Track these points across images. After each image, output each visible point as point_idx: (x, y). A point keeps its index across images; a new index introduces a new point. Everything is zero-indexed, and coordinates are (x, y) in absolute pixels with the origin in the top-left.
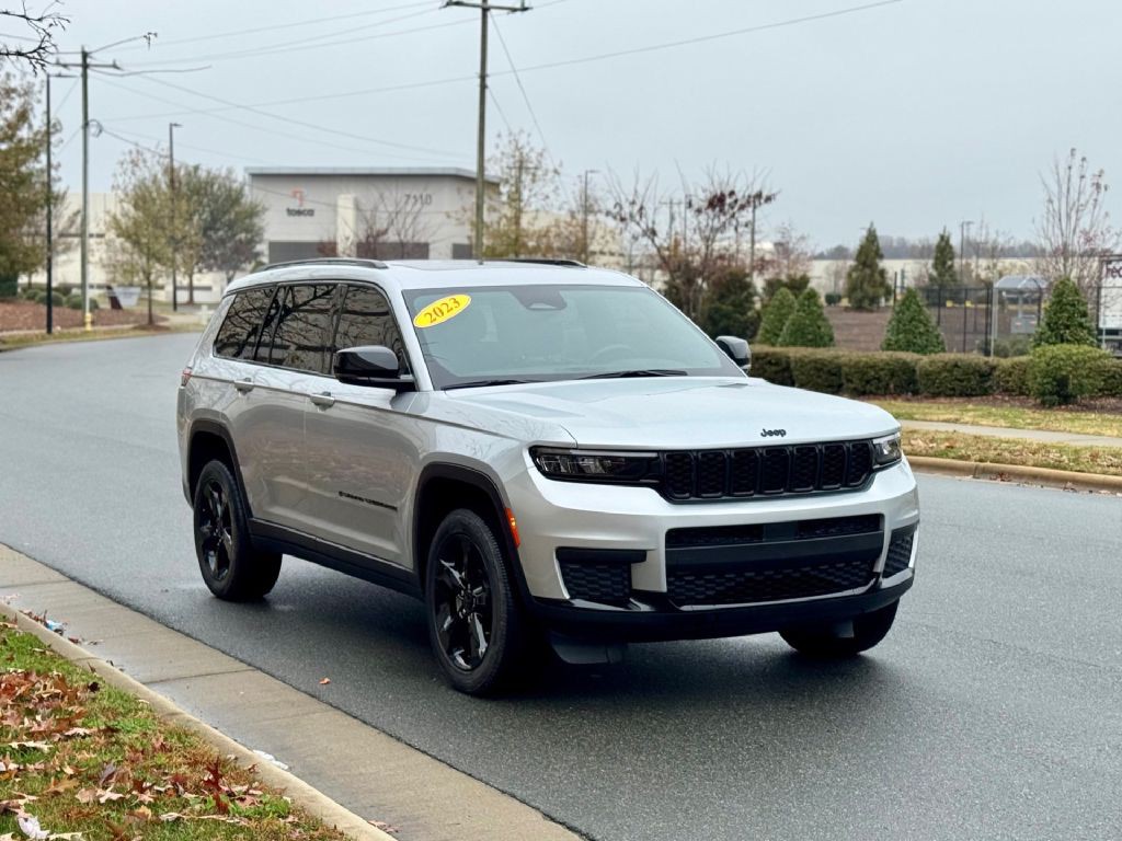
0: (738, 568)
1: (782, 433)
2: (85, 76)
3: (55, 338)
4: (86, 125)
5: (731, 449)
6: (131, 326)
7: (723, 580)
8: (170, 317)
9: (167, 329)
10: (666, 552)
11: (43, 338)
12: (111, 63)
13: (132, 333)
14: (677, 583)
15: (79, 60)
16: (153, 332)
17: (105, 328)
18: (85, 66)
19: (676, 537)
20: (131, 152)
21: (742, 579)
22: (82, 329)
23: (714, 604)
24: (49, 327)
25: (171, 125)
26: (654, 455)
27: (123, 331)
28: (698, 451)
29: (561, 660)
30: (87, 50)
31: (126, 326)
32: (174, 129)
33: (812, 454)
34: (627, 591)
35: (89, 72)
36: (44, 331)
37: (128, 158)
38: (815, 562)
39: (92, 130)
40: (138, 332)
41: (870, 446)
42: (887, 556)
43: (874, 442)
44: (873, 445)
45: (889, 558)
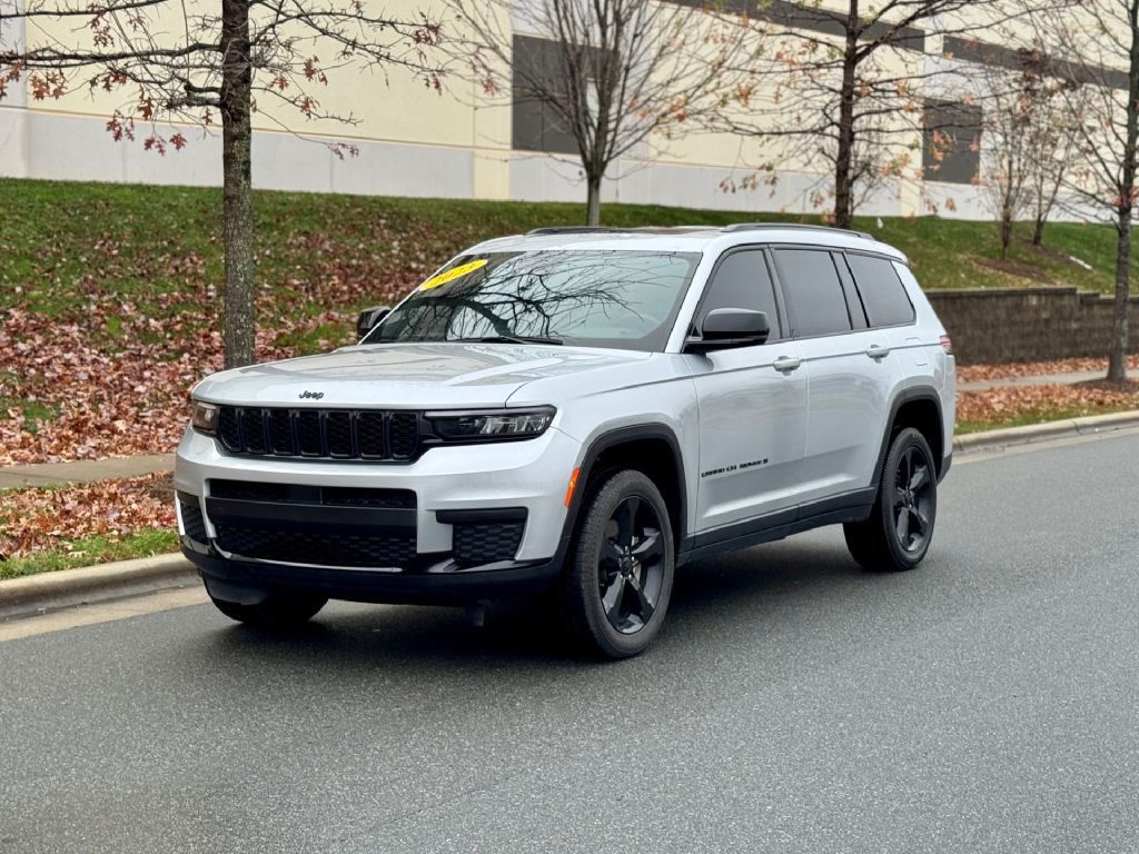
5: (268, 408)
10: (206, 499)
28: (240, 406)
33: (347, 420)
41: (419, 417)
42: (455, 540)
43: (429, 414)
44: (425, 418)
45: (463, 544)
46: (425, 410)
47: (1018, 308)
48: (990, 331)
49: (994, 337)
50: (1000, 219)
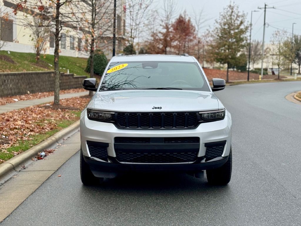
0: (142, 151)
1: (161, 108)
2: (265, 11)
3: (250, 82)
4: (265, 24)
5: (140, 113)
6: (273, 79)
7: (136, 155)
8: (287, 77)
9: (283, 80)
10: (114, 144)
11: (245, 82)
12: (272, 7)
13: (272, 81)
14: (120, 155)
15: (264, 7)
16: (278, 81)
17: (267, 80)
18: (265, 8)
19: (118, 139)
20: (276, 31)
21: (143, 155)
22: (258, 80)
23: (133, 162)
24: (248, 79)
25: (293, 24)
26: (114, 113)
27: (271, 80)
28: (128, 113)
29: (94, 175)
30: (266, 4)
31: (271, 79)
32: (294, 24)
33: (172, 116)
34: (107, 156)
35: (267, 9)
36: (246, 80)
37: (275, 33)
38: (172, 151)
39: (266, 25)
40: (274, 81)
41: (197, 114)
42: (206, 152)
43: (200, 113)
44: (199, 114)
45: (209, 153)
46: (199, 112)
47: (50, 77)
48: (45, 83)
49: (46, 85)
50: (36, 53)
